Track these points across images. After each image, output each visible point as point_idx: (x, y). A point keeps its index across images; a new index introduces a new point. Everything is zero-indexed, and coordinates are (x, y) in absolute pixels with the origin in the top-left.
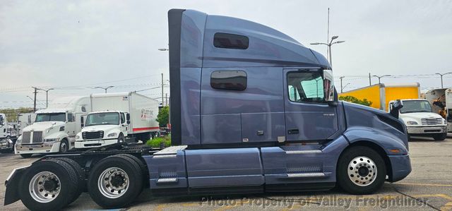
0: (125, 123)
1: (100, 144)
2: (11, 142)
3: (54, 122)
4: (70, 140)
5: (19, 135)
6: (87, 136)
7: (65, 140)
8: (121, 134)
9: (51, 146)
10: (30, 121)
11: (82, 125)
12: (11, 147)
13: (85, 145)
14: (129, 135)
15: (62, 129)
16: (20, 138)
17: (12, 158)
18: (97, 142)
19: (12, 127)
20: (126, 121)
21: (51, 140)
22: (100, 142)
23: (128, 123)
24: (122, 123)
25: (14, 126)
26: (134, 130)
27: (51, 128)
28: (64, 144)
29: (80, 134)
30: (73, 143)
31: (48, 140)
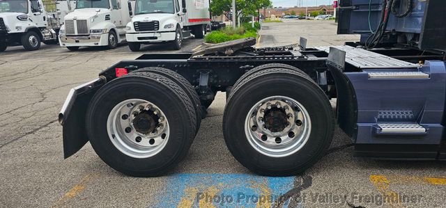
0: (181, 12)
1: (156, 38)
2: (53, 32)
3: (98, 9)
4: (119, 31)
5: (61, 25)
6: (141, 27)
7: (112, 31)
8: (178, 25)
9: (99, 38)
10: (70, 8)
11: (131, 14)
12: (55, 38)
13: (139, 38)
14: (185, 28)
15: (107, 18)
16: (63, 28)
17: (58, 50)
18: (151, 35)
19: (52, 17)
20: (181, 9)
21: (98, 32)
22: (157, 35)
23: (185, 11)
24: (177, 11)
25: (54, 15)
26: (191, 20)
27: (96, 16)
28: (112, 36)
29: (130, 25)
30: (123, 35)
31: (94, 31)
